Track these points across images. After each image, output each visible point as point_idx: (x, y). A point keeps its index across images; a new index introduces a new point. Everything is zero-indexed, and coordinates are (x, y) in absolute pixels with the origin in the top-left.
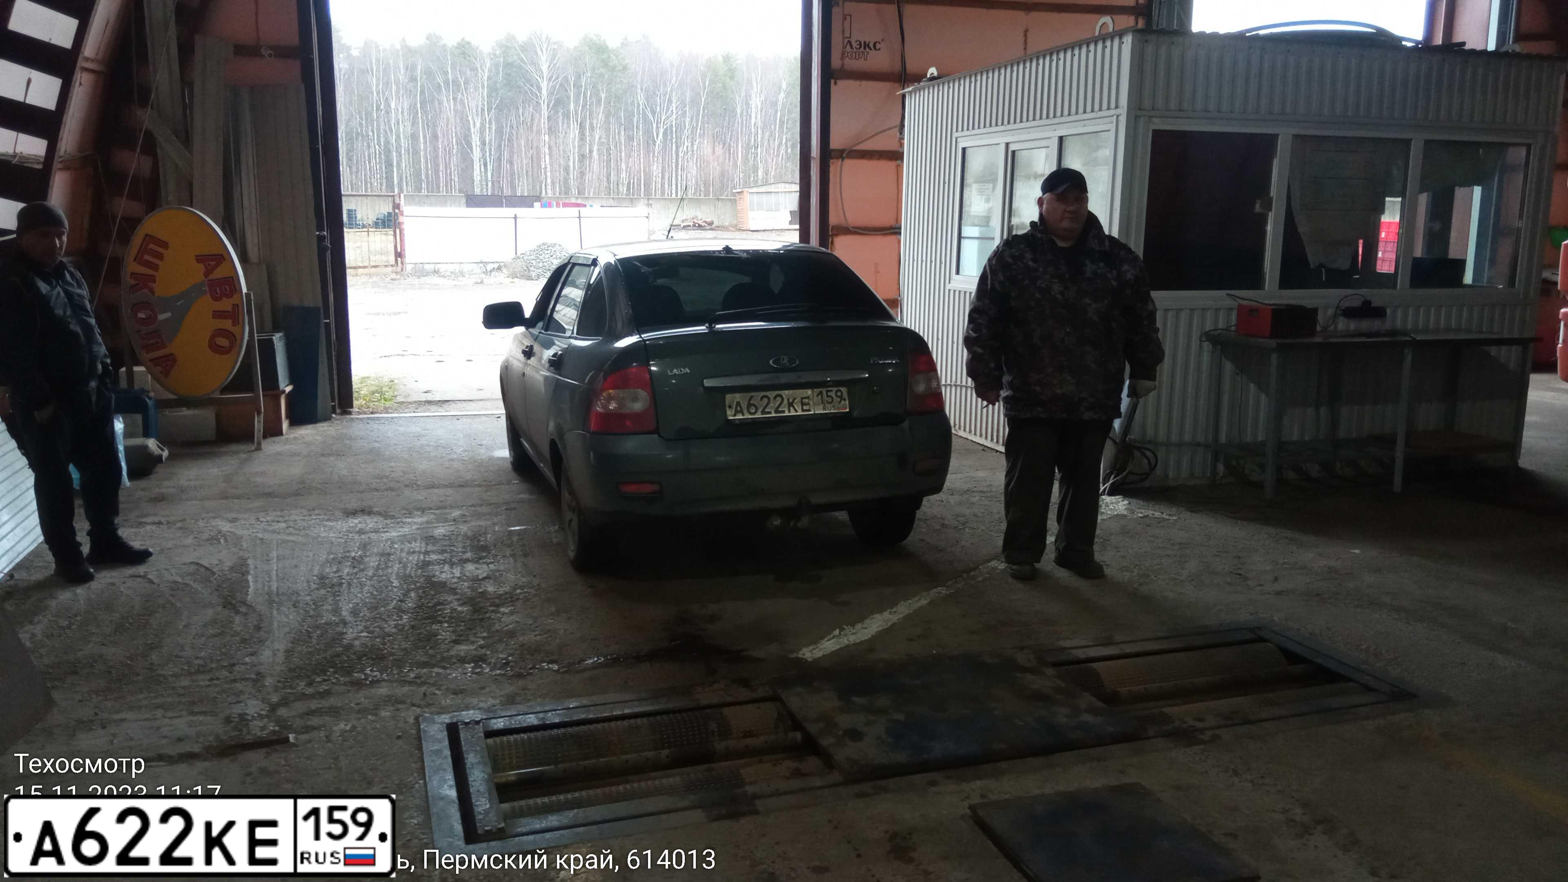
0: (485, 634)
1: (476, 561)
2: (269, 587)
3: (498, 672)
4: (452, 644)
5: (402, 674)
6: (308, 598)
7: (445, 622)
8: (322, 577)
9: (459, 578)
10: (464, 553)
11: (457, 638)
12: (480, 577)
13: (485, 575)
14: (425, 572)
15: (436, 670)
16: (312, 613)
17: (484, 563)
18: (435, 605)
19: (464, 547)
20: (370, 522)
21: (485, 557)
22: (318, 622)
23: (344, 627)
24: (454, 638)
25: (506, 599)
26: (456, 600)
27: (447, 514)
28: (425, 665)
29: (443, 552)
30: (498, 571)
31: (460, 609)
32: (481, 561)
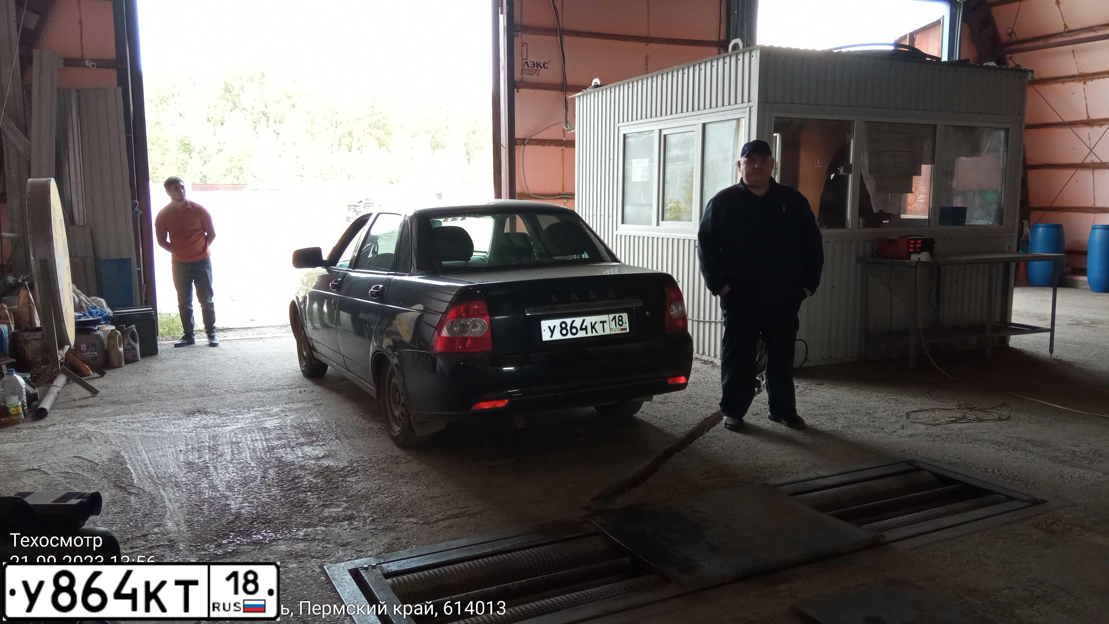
0: (345, 499)
1: (311, 443)
2: (149, 472)
3: (371, 527)
4: (321, 508)
5: (293, 534)
6: (184, 479)
7: (308, 491)
8: (189, 464)
9: (302, 458)
10: (297, 438)
11: (324, 503)
12: (320, 456)
13: (323, 454)
14: (273, 454)
15: (319, 528)
16: (194, 491)
17: (318, 445)
18: (293, 479)
19: (295, 434)
20: (210, 420)
21: (316, 441)
22: (202, 498)
23: (227, 500)
24: (321, 503)
25: (349, 471)
26: (308, 474)
27: (269, 410)
28: (307, 526)
29: (280, 439)
30: (333, 451)
31: (314, 481)
32: (314, 444)
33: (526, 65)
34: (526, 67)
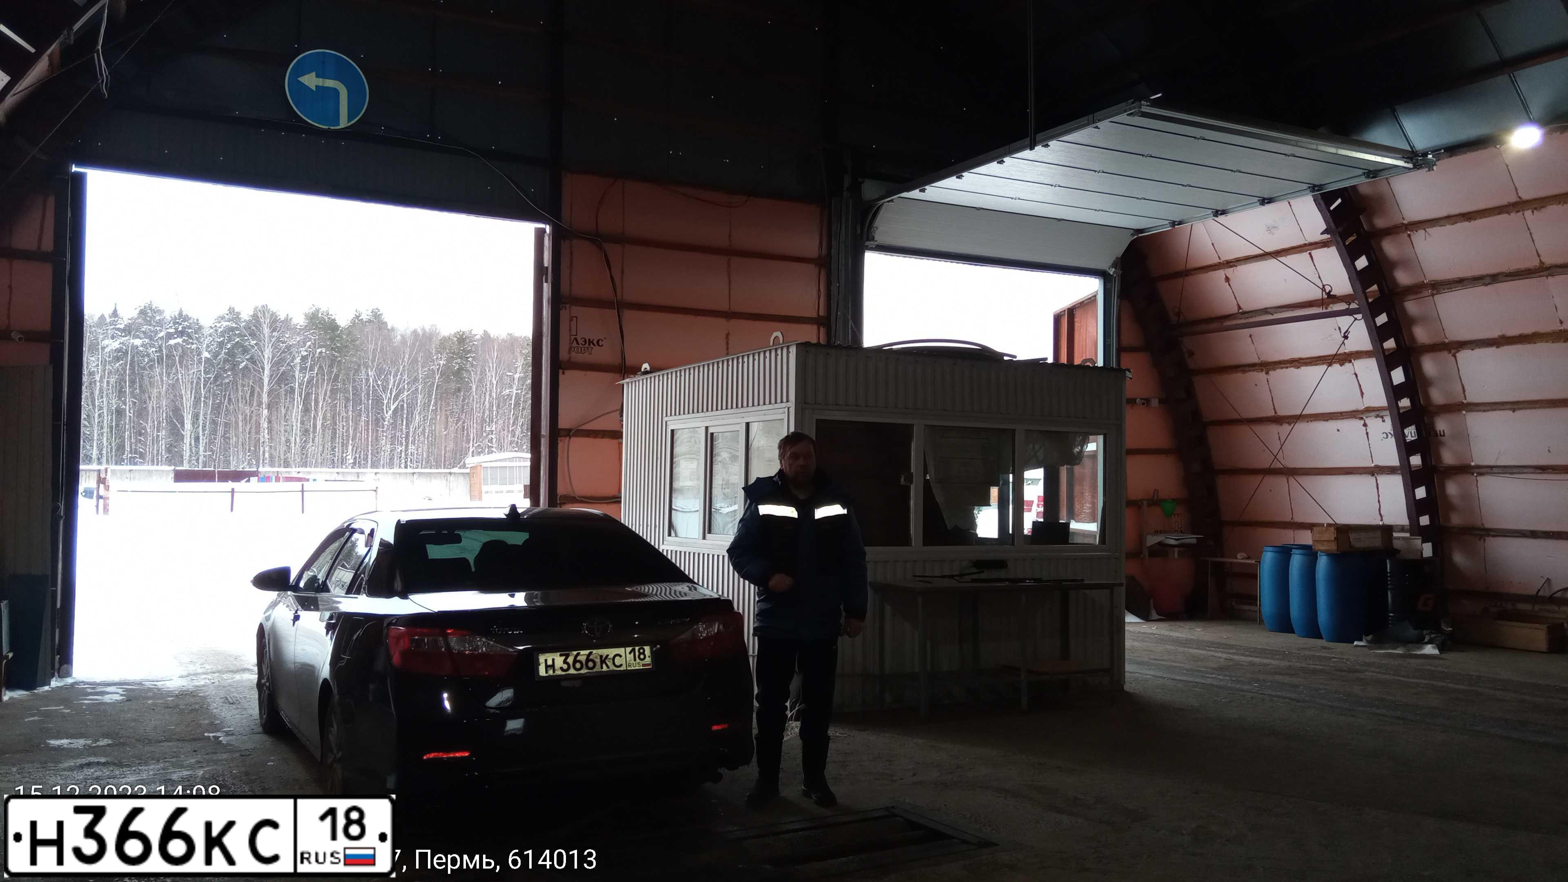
20: (103, 772)
27: (182, 761)
33: (575, 341)
34: (575, 344)
